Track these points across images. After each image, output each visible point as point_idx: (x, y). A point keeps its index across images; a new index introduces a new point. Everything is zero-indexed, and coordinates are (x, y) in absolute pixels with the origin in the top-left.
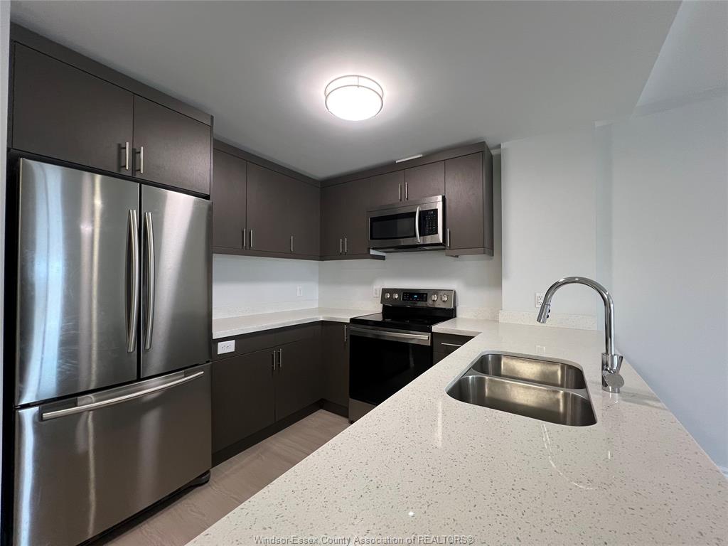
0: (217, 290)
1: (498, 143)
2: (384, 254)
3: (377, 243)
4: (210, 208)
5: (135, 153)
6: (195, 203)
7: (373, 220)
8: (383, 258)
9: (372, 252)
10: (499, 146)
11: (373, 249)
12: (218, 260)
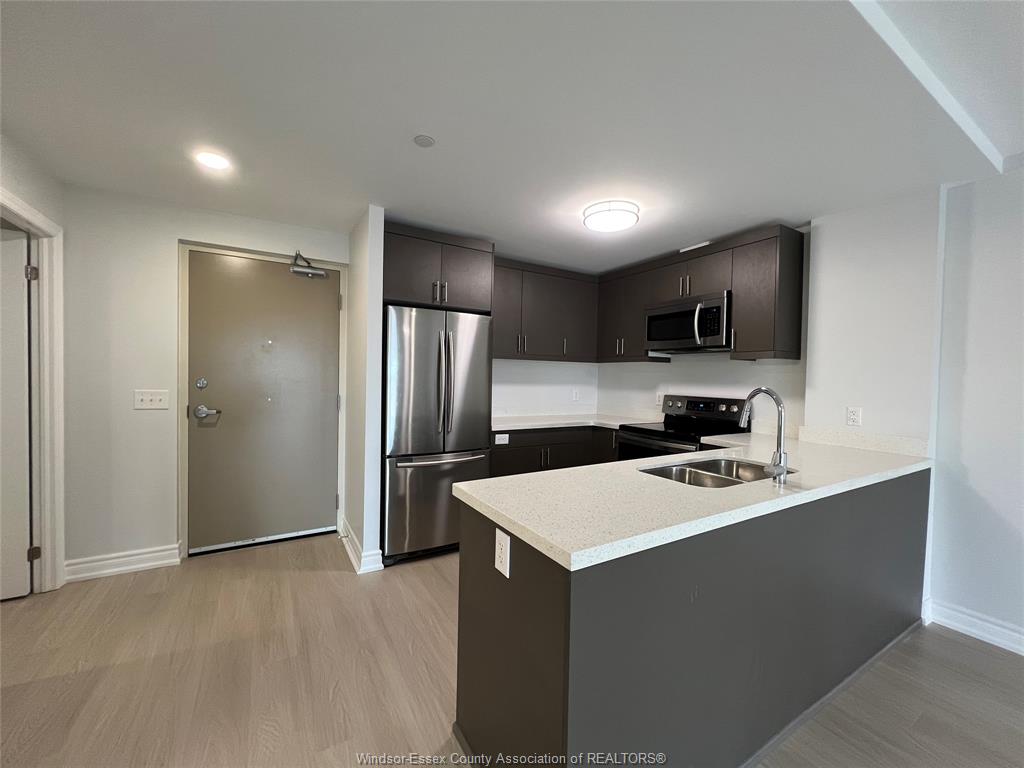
0: (496, 389)
1: (808, 220)
2: (669, 356)
3: (656, 344)
4: (491, 323)
5: (442, 287)
6: (480, 321)
7: (651, 319)
8: (668, 360)
9: (651, 354)
10: (809, 223)
11: (652, 350)
12: (496, 363)
